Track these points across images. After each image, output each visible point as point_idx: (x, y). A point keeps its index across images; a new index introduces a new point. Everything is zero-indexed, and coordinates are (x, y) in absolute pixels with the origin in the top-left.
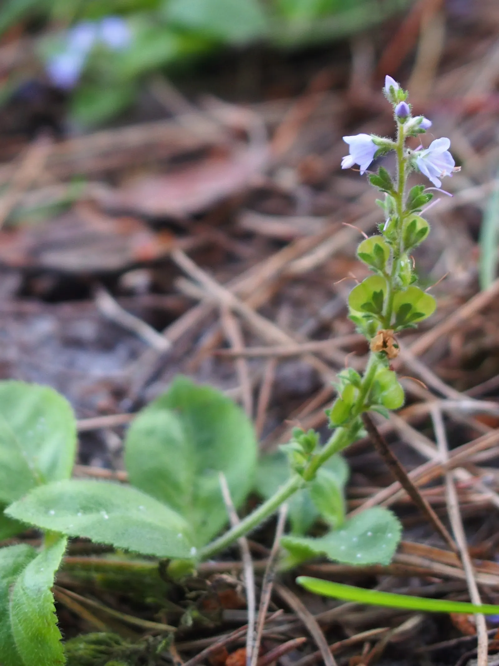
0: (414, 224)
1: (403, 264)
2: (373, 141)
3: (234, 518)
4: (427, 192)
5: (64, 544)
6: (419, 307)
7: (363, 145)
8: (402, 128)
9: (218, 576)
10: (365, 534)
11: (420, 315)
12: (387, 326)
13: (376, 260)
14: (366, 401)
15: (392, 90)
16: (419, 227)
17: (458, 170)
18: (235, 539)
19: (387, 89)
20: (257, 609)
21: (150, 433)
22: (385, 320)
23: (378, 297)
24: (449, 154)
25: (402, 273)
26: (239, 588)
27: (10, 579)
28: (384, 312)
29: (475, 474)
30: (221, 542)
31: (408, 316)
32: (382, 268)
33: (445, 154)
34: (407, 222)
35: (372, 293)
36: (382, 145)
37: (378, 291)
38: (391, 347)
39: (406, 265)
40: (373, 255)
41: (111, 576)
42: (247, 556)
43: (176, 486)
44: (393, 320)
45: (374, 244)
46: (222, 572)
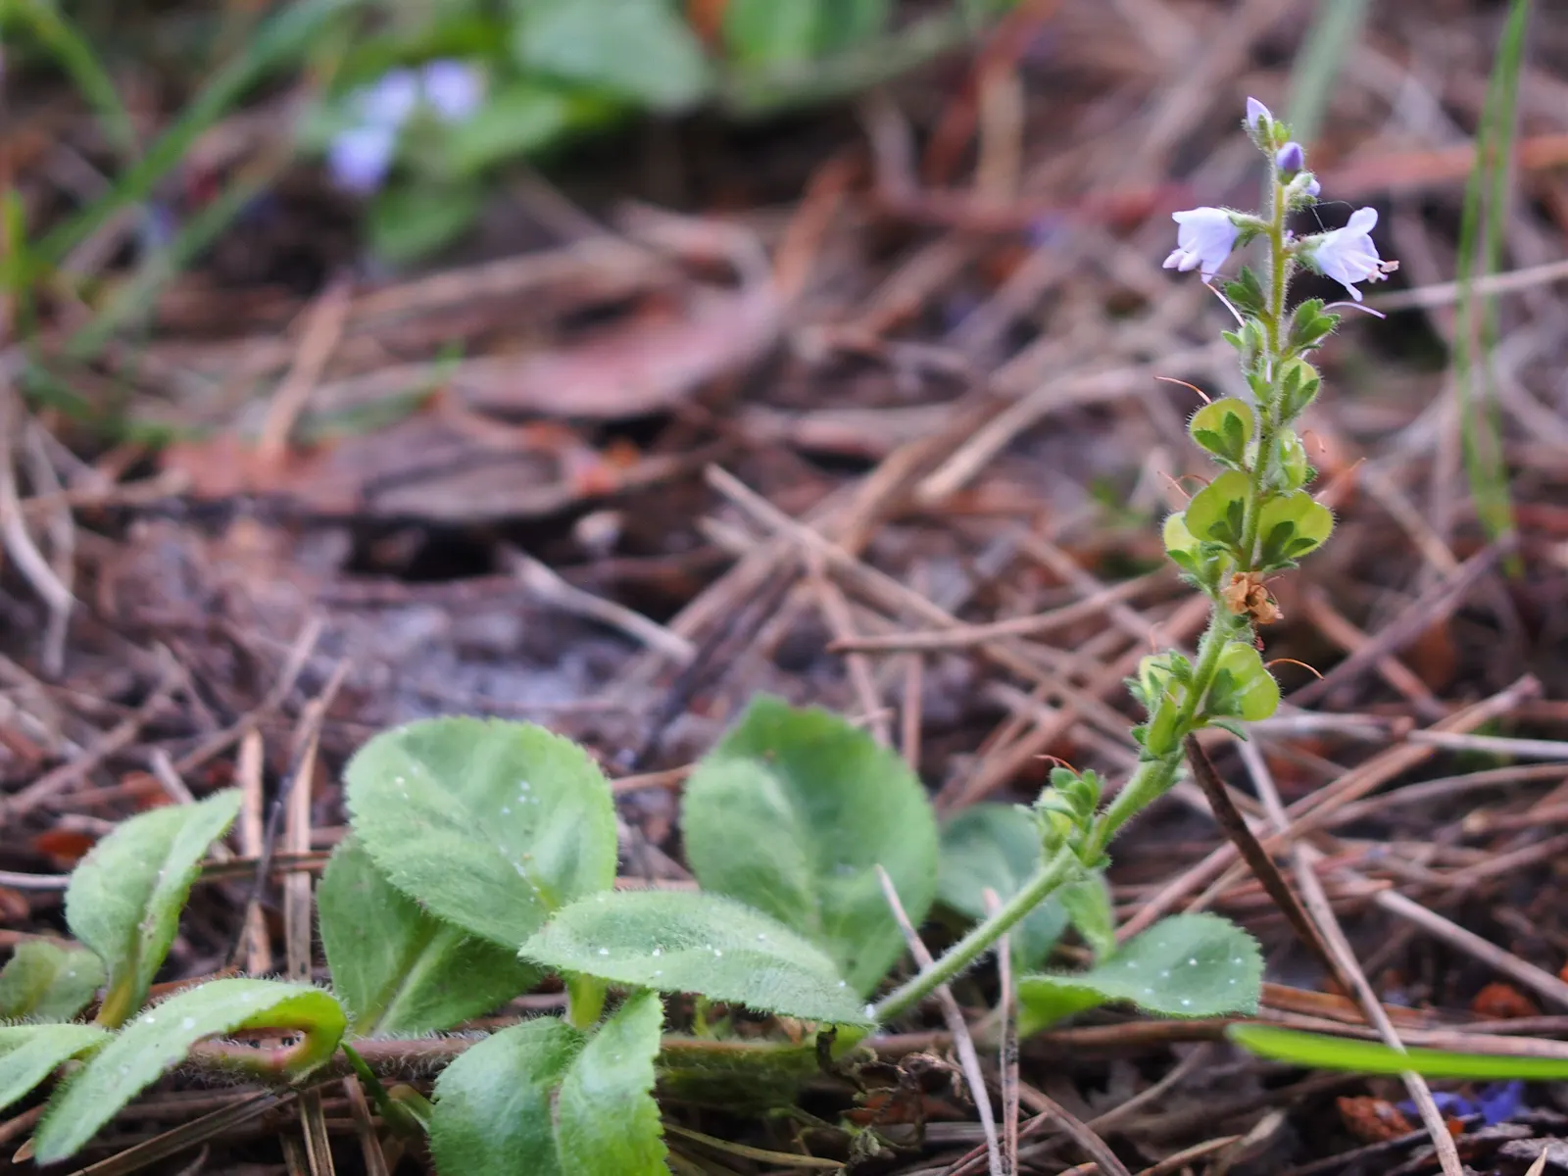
0: (1296, 372)
1: (1287, 446)
2: (1231, 220)
3: (920, 950)
4: (1327, 311)
5: (656, 1008)
6: (1303, 529)
7: (1213, 228)
8: (1280, 194)
9: (915, 1057)
10: (1184, 962)
11: (1307, 542)
12: (1245, 564)
13: (1227, 443)
14: (1200, 709)
15: (1262, 124)
16: (1304, 381)
17: (1393, 267)
18: (929, 988)
19: (1251, 121)
20: (998, 1117)
21: (728, 800)
22: (1243, 555)
23: (1235, 509)
24: (1369, 238)
25: (1288, 464)
26: (955, 1078)
27: (547, 1080)
28: (1243, 542)
29: (1328, 850)
30: (902, 994)
31: (1285, 546)
32: (1237, 456)
33: (1362, 239)
34: (1287, 368)
35: (1227, 504)
36: (1247, 226)
37: (1237, 499)
38: (1263, 603)
39: (1295, 448)
40: (1223, 434)
41: (702, 1071)
42: (955, 1018)
43: (792, 898)
44: (1256, 556)
45: (1224, 414)
46: (921, 1051)
